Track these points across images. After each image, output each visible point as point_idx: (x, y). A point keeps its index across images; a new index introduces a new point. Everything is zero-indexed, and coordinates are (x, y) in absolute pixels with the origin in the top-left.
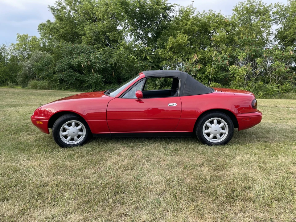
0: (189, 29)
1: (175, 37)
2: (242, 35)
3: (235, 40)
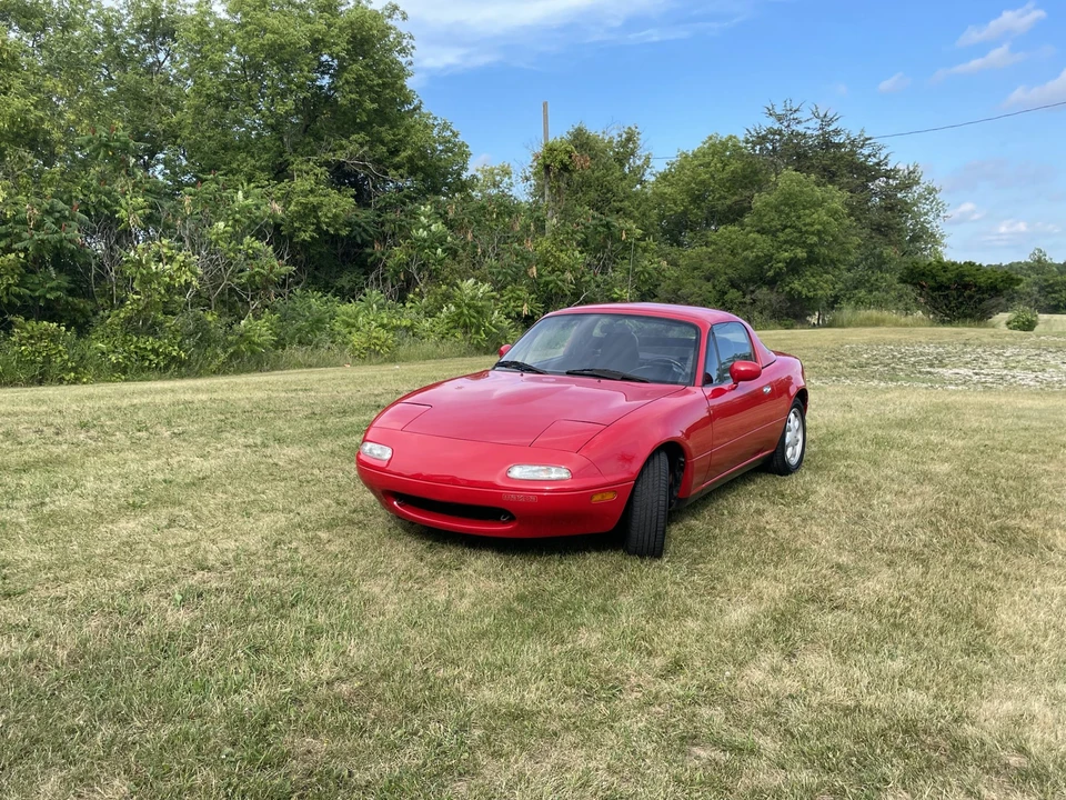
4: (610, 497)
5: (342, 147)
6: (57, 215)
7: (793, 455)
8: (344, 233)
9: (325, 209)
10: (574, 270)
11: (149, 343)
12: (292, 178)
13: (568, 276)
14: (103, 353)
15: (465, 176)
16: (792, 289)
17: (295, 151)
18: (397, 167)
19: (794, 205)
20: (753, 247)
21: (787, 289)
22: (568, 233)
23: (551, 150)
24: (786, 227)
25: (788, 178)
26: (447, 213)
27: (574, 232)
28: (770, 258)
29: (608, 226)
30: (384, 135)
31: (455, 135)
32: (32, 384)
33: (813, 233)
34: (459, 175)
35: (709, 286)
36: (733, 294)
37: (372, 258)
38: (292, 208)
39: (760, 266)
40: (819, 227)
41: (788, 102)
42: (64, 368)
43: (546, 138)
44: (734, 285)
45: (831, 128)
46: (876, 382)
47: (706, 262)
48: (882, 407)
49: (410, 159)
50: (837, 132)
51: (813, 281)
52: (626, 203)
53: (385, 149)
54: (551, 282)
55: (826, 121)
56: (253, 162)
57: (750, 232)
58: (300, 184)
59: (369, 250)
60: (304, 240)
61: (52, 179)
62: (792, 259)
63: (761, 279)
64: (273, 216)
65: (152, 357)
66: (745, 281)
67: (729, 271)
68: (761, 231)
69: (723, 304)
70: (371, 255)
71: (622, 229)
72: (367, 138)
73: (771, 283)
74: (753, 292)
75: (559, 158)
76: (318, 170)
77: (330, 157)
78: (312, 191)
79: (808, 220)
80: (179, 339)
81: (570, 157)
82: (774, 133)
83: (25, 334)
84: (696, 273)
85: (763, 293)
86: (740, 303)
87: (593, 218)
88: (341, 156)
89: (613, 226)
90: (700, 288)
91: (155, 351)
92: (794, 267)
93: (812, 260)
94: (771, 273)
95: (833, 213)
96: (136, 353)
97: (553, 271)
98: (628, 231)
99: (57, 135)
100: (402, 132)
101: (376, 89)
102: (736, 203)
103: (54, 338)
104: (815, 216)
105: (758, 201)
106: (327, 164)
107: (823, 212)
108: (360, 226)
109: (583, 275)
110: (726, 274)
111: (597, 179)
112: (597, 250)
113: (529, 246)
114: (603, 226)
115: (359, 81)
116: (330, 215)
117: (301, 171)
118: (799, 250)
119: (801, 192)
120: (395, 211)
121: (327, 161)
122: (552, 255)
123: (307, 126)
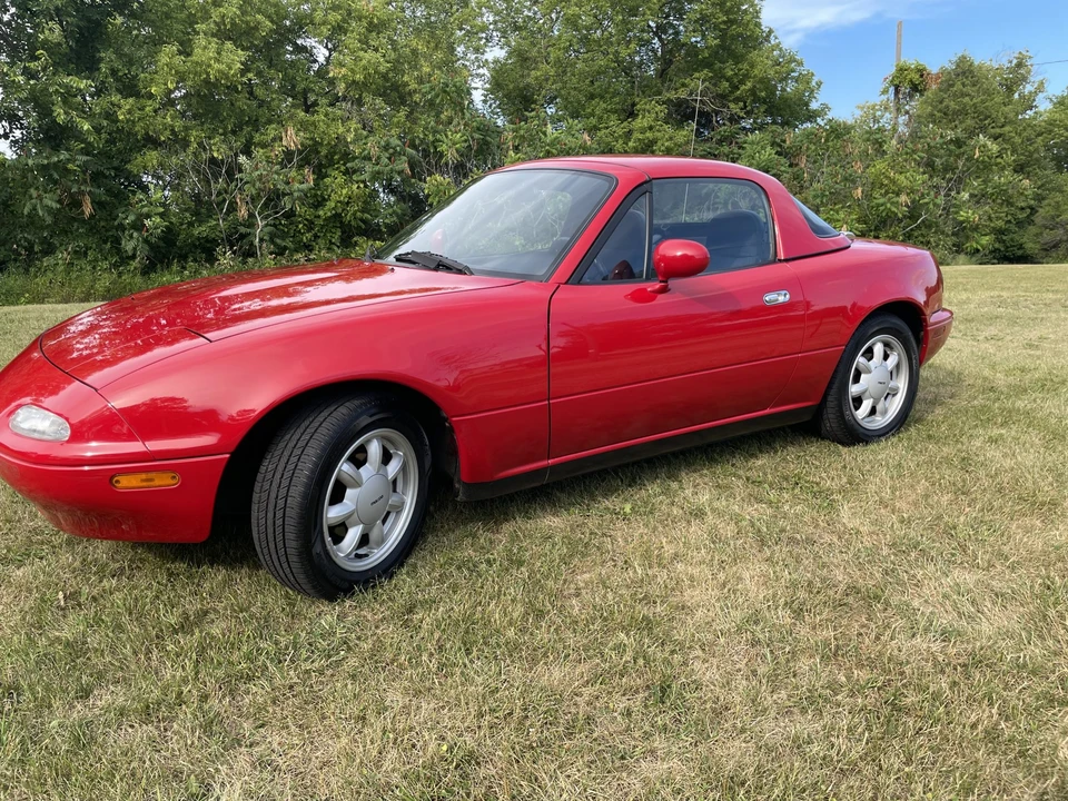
0: (233, 24)
1: (186, 51)
2: (426, 69)
3: (406, 84)
4: (165, 481)
5: (684, 85)
6: (391, 151)
7: (874, 414)
9: (659, 143)
10: (912, 191)
12: (636, 118)
13: (903, 198)
15: (814, 106)
17: (643, 92)
18: (737, 100)
23: (901, 70)
26: (784, 141)
27: (914, 152)
29: (958, 143)
31: (800, 64)
34: (807, 104)
38: (631, 144)
43: (899, 59)
49: (753, 91)
52: (1007, 128)
53: (727, 84)
54: (882, 205)
56: (605, 106)
58: (639, 123)
61: (398, 122)
64: (584, 146)
71: (976, 148)
72: (711, 74)
75: (909, 77)
76: (658, 108)
77: (672, 95)
78: (651, 128)
81: (922, 76)
88: (683, 94)
97: (887, 193)
98: (982, 149)
99: (413, 85)
100: (745, 66)
106: (668, 102)
109: (923, 196)
113: (858, 168)
116: (663, 148)
117: (644, 110)
120: (731, 143)
121: (669, 99)
122: (887, 177)
123: (663, 71)
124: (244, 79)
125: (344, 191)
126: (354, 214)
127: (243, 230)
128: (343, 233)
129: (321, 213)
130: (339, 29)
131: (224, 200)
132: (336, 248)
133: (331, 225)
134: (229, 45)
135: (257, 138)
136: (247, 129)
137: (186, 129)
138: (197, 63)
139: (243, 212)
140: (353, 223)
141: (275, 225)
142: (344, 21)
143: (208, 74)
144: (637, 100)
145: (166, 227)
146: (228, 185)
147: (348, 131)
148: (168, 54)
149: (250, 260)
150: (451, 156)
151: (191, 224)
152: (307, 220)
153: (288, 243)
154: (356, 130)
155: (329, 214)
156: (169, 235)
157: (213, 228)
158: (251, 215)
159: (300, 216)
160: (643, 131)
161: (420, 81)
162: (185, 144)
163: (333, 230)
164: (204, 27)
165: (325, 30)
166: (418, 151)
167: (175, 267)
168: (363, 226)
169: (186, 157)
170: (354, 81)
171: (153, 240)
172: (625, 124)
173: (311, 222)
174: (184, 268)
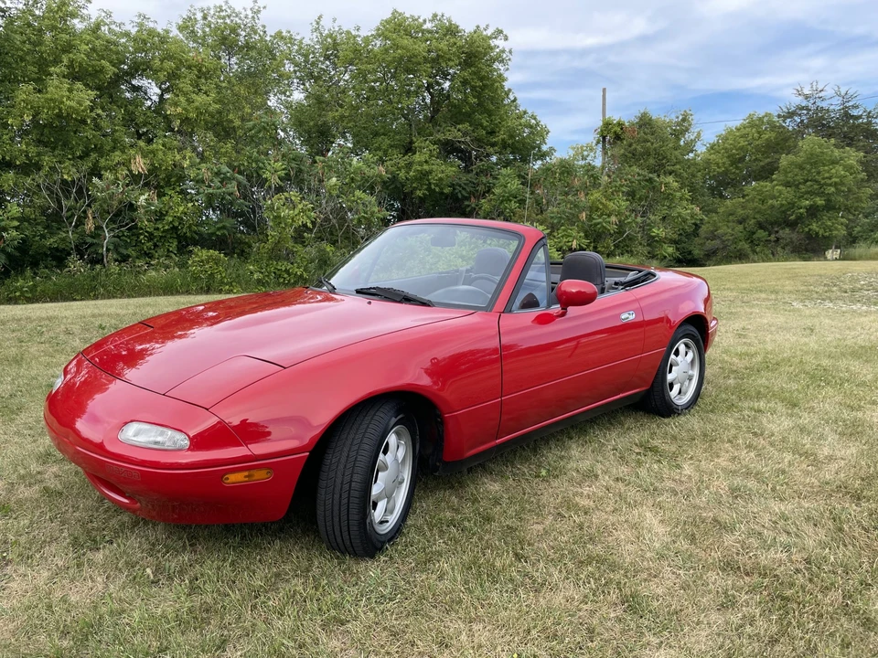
0: (81, 67)
4: (261, 476)
6: (222, 176)
7: (680, 394)
8: (447, 190)
9: (434, 174)
10: (619, 214)
11: (283, 265)
12: (415, 153)
13: (613, 219)
14: (251, 273)
15: (544, 148)
16: (810, 230)
17: (419, 134)
18: (492, 144)
19: (815, 163)
20: (779, 197)
21: (807, 229)
22: (616, 187)
23: (607, 125)
24: (807, 181)
25: (810, 142)
26: (526, 174)
27: (622, 186)
28: (792, 205)
29: (650, 180)
30: (483, 121)
32: (201, 294)
33: (830, 185)
34: (539, 147)
35: (740, 227)
36: (761, 234)
37: (469, 209)
38: (411, 173)
39: (784, 212)
40: (837, 180)
41: (815, 84)
42: (222, 283)
43: (604, 116)
44: (761, 226)
45: (851, 104)
46: (859, 305)
47: (739, 210)
48: (848, 332)
49: (504, 138)
50: (856, 107)
51: (829, 223)
52: (678, 167)
53: (484, 132)
54: (599, 224)
55: (846, 98)
56: (389, 142)
57: (777, 185)
58: (417, 157)
59: (466, 203)
60: (420, 197)
61: (226, 153)
62: (811, 206)
63: (785, 222)
64: (380, 176)
65: (286, 276)
66: (772, 224)
67: (757, 216)
68: (787, 185)
69: (752, 241)
70: (469, 206)
71: (661, 183)
73: (792, 225)
74: (777, 232)
75: (613, 129)
76: (432, 147)
77: (441, 136)
78: (426, 162)
79: (827, 175)
80: (305, 264)
81: (622, 129)
82: (802, 108)
83: (197, 259)
84: (731, 218)
85: (785, 233)
86: (766, 241)
87: (639, 175)
88: (449, 136)
89: (655, 181)
90: (733, 230)
91: (287, 271)
92: (813, 212)
93: (830, 207)
94: (793, 217)
95: (849, 168)
96: (275, 273)
97: (602, 214)
98: (667, 185)
99: (237, 123)
100: (498, 119)
101: (478, 89)
102: (768, 164)
103: (217, 262)
104: (833, 171)
105: (784, 160)
106: (439, 142)
107: (841, 168)
108: (460, 186)
109: (626, 217)
110: (755, 218)
111: (655, 149)
112: (640, 199)
113: (582, 196)
114: (646, 181)
115: (465, 83)
116: (437, 178)
117: (420, 147)
118: (818, 199)
119: (822, 153)
120: (487, 175)
121: (439, 140)
122: (601, 203)
123: (432, 117)
124: (94, 115)
125: (181, 209)
126: (190, 227)
127: (89, 240)
128: (179, 242)
129: (160, 226)
130: (173, 76)
131: (73, 215)
132: (174, 256)
133: (169, 236)
134: (79, 85)
135: (103, 162)
136: (94, 155)
137: (39, 154)
138: (51, 100)
139: (90, 225)
140: (188, 234)
141: (118, 237)
142: (178, 68)
143: (60, 109)
144: (414, 139)
145: (22, 239)
146: (77, 202)
147: (184, 158)
148: (24, 92)
149: (98, 267)
150: (274, 180)
151: (43, 237)
152: (147, 232)
153: (131, 251)
154: (190, 158)
155: (167, 227)
156: (24, 246)
157: (63, 240)
158: (99, 228)
159: (142, 229)
160: (420, 164)
161: (243, 119)
162: (39, 167)
163: (171, 241)
164: (58, 70)
165: (162, 75)
166: (243, 176)
167: (29, 272)
168: (197, 237)
169: (40, 178)
170: (187, 118)
171: (9, 250)
172: (406, 157)
173: (151, 234)
174: (36, 274)
